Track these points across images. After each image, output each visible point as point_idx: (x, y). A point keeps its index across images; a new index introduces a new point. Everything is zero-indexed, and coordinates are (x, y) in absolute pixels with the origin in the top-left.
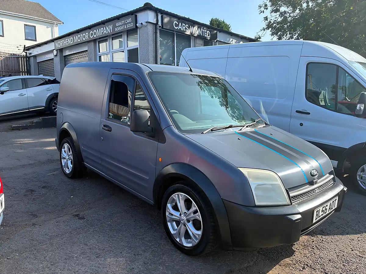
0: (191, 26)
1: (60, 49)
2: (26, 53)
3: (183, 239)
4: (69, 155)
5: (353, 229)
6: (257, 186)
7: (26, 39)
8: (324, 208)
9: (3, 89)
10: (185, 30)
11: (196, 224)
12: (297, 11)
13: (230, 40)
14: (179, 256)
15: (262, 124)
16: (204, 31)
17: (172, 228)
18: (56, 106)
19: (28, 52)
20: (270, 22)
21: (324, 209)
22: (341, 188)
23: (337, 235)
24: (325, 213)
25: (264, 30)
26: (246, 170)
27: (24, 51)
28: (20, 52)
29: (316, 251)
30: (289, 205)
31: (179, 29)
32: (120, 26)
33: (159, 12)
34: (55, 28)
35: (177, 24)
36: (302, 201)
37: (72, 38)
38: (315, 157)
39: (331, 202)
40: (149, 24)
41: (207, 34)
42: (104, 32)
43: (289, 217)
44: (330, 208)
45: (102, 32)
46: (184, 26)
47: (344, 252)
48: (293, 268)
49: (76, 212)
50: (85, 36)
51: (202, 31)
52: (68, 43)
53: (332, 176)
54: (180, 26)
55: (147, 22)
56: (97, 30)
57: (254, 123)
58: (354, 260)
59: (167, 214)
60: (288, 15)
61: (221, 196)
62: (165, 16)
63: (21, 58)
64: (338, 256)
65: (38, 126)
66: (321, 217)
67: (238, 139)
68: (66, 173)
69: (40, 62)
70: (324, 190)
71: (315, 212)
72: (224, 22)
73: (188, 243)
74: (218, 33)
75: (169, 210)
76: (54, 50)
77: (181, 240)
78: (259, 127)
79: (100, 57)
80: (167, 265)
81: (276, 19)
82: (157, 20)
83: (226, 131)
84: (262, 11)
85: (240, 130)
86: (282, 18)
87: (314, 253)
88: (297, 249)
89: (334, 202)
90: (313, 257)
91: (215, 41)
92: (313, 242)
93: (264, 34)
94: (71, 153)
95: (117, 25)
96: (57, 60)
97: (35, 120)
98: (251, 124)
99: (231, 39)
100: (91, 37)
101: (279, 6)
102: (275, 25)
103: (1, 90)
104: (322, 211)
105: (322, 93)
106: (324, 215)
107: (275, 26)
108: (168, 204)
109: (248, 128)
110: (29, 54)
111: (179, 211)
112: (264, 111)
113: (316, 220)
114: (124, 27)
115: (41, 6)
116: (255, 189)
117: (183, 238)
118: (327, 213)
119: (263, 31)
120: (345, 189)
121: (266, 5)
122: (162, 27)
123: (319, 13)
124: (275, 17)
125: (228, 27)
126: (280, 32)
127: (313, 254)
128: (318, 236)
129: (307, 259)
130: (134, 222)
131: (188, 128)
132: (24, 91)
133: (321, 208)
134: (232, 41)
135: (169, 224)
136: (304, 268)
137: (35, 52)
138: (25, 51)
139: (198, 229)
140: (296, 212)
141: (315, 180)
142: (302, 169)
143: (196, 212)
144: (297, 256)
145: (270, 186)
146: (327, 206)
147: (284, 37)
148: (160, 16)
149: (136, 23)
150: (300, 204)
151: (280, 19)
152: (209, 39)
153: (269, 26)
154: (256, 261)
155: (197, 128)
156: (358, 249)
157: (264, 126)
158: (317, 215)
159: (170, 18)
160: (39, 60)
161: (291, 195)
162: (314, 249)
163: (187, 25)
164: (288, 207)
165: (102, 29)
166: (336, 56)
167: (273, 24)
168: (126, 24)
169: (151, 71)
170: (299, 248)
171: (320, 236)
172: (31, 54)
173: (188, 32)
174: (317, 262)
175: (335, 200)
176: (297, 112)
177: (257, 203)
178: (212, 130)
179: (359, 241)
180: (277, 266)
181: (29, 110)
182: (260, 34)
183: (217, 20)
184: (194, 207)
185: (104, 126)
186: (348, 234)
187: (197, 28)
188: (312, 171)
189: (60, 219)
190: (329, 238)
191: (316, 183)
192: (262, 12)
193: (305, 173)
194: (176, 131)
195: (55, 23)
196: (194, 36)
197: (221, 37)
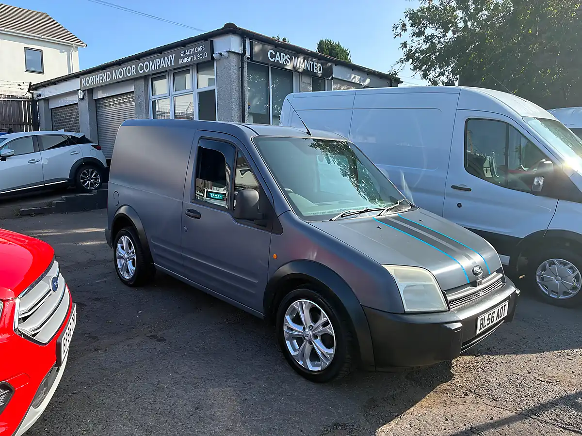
0: (293, 57)
1: (88, 90)
2: (32, 94)
3: (308, 362)
4: (130, 253)
5: (530, 347)
6: (406, 287)
7: (27, 71)
8: (491, 315)
9: (4, 152)
10: (285, 63)
11: (327, 340)
12: (450, 34)
13: (350, 77)
14: (302, 384)
15: (406, 206)
16: (313, 65)
17: (292, 348)
18: (85, 178)
19: (35, 92)
20: (410, 50)
21: (490, 317)
22: (512, 289)
23: (508, 354)
24: (492, 322)
25: (402, 63)
26: (392, 268)
27: (29, 91)
28: (22, 93)
29: (481, 373)
30: (446, 311)
31: (276, 61)
32: (187, 56)
33: (247, 37)
34: (73, 53)
35: (274, 53)
36: (462, 307)
37: (109, 73)
38: (479, 250)
39: (500, 308)
40: (232, 56)
41: (318, 68)
42: (162, 65)
43: (447, 325)
44: (497, 316)
45: (158, 64)
46: (283, 57)
47: (518, 375)
48: (452, 394)
49: (150, 332)
50: (130, 71)
51: (310, 64)
52: (102, 80)
53: (501, 275)
54: (278, 57)
55: (230, 52)
56: (151, 62)
57: (396, 205)
58: (532, 384)
59: (285, 329)
60: (436, 41)
61: (360, 302)
62: (255, 42)
63: (24, 102)
64: (511, 379)
65: (60, 209)
66: (487, 327)
67: (378, 227)
68: (124, 279)
69: (55, 108)
70: (490, 292)
71: (479, 320)
72: (339, 46)
73: (314, 366)
74: (334, 67)
75: (289, 323)
76: (78, 90)
77: (305, 363)
78: (404, 210)
79: (154, 102)
80: (289, 394)
81: (419, 46)
82: (244, 49)
83: (360, 217)
84: (399, 33)
85: (379, 215)
86: (428, 44)
87: (479, 377)
88: (456, 372)
89: (504, 308)
90: (477, 381)
91: (330, 78)
92: (478, 363)
93: (401, 68)
94: (133, 249)
95: (182, 55)
96: (84, 107)
97: (56, 200)
98: (393, 207)
99: (353, 76)
100: (141, 72)
101: (424, 27)
102: (417, 54)
103: (1, 154)
104: (488, 319)
105: (488, 159)
106: (491, 324)
107: (418, 57)
108: (287, 315)
109: (389, 213)
110: (38, 96)
111: (303, 325)
112: (407, 186)
113: (480, 330)
114: (193, 59)
115: (49, 18)
116: (404, 291)
117: (309, 359)
118: (495, 322)
119: (400, 64)
120: (518, 292)
121: (404, 25)
122: (252, 60)
123: (482, 37)
124: (418, 44)
125: (345, 53)
126: (425, 66)
127: (477, 377)
128: (484, 356)
129: (470, 384)
130: (236, 343)
131: (310, 213)
132: (36, 156)
133: (486, 315)
134: (355, 77)
135: (288, 343)
136: (466, 394)
137: (47, 92)
138: (31, 91)
139: (329, 346)
140: (455, 319)
141: (478, 279)
142: (461, 266)
143: (325, 324)
144: (457, 380)
145: (423, 288)
146: (494, 312)
147: (431, 72)
148: (248, 42)
149: (212, 52)
150: (459, 310)
151: (424, 47)
152: (320, 75)
153: (409, 56)
154: (404, 387)
155: (322, 213)
156: (537, 371)
157: (409, 209)
158: (481, 324)
159: (263, 46)
160: (53, 105)
161: (449, 298)
162: (478, 371)
163: (288, 55)
164: (445, 313)
165: (159, 60)
166: (505, 110)
167: (414, 53)
168: (196, 54)
169: (257, 135)
170: (459, 371)
171: (487, 356)
172: (40, 95)
173: (289, 66)
174: (483, 387)
175: (505, 306)
176: (453, 187)
177: (407, 310)
178: (342, 216)
179: (538, 361)
180: (432, 393)
181: (44, 184)
182: (396, 68)
183: (328, 43)
184: (324, 317)
185: (189, 211)
186: (523, 353)
187: (302, 60)
188: (475, 269)
189: (130, 342)
190: (498, 358)
191: (480, 283)
192: (398, 35)
193: (466, 271)
194: (297, 217)
195: (74, 46)
196: (299, 72)
197: (338, 72)
